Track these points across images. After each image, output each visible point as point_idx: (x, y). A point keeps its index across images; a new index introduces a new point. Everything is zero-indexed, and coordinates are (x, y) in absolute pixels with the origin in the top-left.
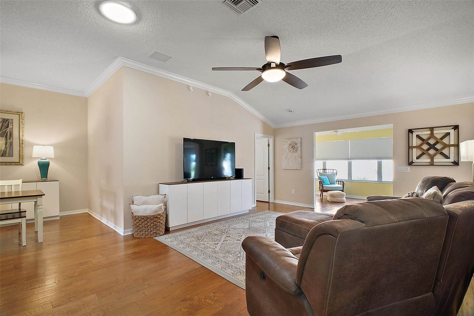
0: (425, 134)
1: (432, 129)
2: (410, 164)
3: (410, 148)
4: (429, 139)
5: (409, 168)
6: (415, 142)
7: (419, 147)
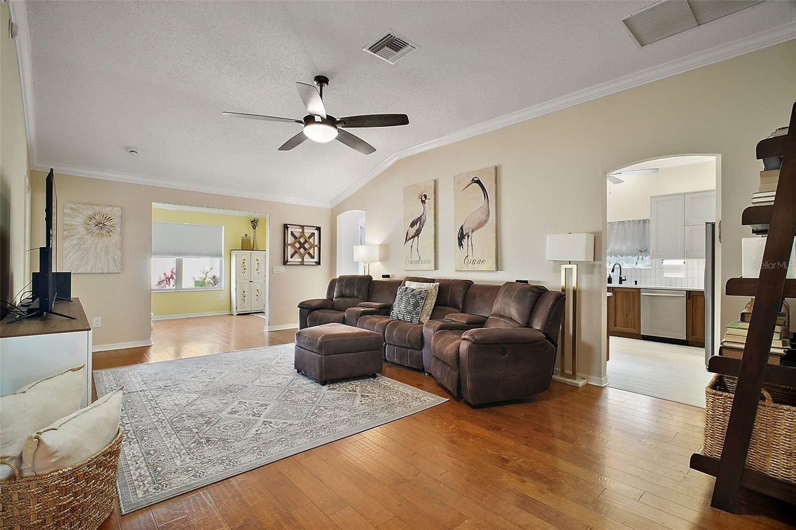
0: (297, 231)
1: (302, 227)
2: (285, 263)
3: (285, 245)
4: (301, 237)
5: (284, 267)
6: (290, 239)
7: (293, 245)
